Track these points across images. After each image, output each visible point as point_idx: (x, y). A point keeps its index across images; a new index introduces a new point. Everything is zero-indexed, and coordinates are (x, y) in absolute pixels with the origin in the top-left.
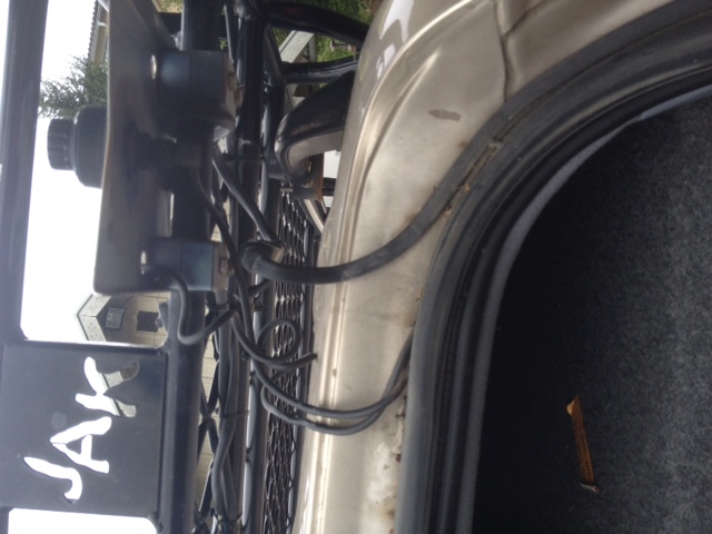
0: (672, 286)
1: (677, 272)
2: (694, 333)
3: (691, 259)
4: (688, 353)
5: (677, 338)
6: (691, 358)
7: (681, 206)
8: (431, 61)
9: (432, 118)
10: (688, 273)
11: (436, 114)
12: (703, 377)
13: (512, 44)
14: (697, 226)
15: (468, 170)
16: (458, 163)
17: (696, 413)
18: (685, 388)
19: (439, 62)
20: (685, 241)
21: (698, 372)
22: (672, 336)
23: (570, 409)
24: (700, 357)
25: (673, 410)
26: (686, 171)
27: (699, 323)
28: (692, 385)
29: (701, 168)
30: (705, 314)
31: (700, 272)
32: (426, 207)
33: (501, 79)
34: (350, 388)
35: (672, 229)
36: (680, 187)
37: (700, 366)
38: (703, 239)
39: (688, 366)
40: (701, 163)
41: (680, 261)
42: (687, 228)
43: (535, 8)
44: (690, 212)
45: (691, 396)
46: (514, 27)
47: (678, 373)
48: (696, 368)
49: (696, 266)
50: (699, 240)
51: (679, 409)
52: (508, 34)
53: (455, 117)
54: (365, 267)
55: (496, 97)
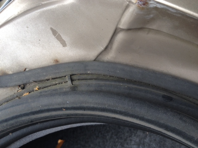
11: (54, 32)
23: (60, 141)
46: (129, 30)
52: (122, 30)
53: (64, 44)
55: (91, 54)
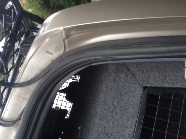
0: (99, 103)
1: (101, 101)
2: (101, 115)
3: (104, 98)
4: (99, 120)
5: (97, 116)
6: (99, 121)
7: (105, 85)
8: (47, 40)
9: (46, 53)
10: (103, 101)
11: (47, 52)
12: (101, 126)
13: (66, 41)
14: (107, 91)
15: (52, 67)
16: (50, 65)
17: (98, 135)
18: (97, 129)
19: (49, 40)
20: (104, 94)
21: (100, 125)
22: (97, 115)
23: (79, 128)
24: (101, 122)
25: (93, 134)
26: (107, 78)
27: (103, 114)
28: (98, 128)
29: (111, 78)
30: (104, 111)
31: (106, 102)
32: (40, 74)
33: (63, 48)
34: (10, 115)
35: (102, 90)
36: (105, 81)
37: (101, 124)
38: (108, 94)
39: (98, 123)
40: (111, 77)
41: (102, 98)
42: (105, 91)
43: (72, 35)
44: (106, 87)
45: (97, 131)
46: (66, 38)
47: (96, 124)
48: (100, 124)
49: (105, 100)
50: (107, 94)
51: (94, 133)
53: (52, 54)
54: (21, 85)
55: (61, 52)
